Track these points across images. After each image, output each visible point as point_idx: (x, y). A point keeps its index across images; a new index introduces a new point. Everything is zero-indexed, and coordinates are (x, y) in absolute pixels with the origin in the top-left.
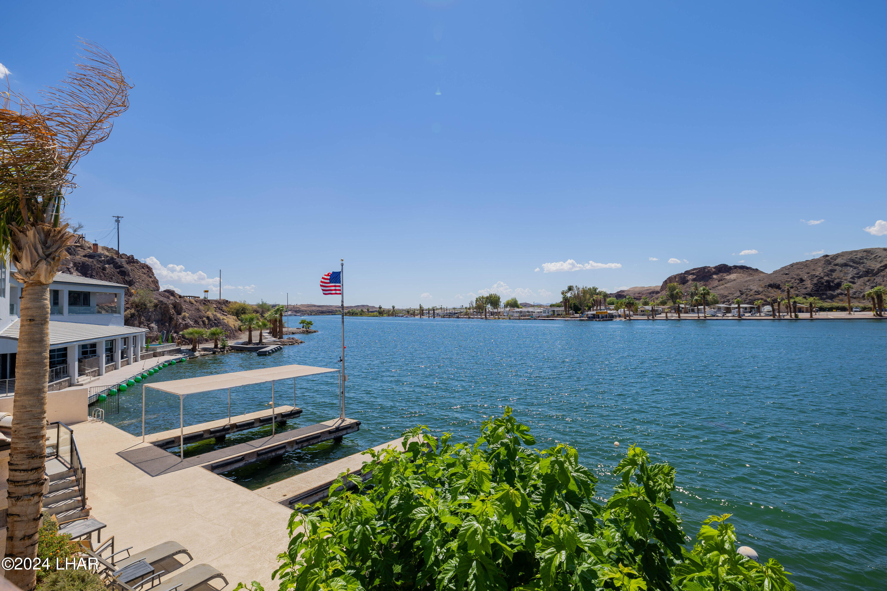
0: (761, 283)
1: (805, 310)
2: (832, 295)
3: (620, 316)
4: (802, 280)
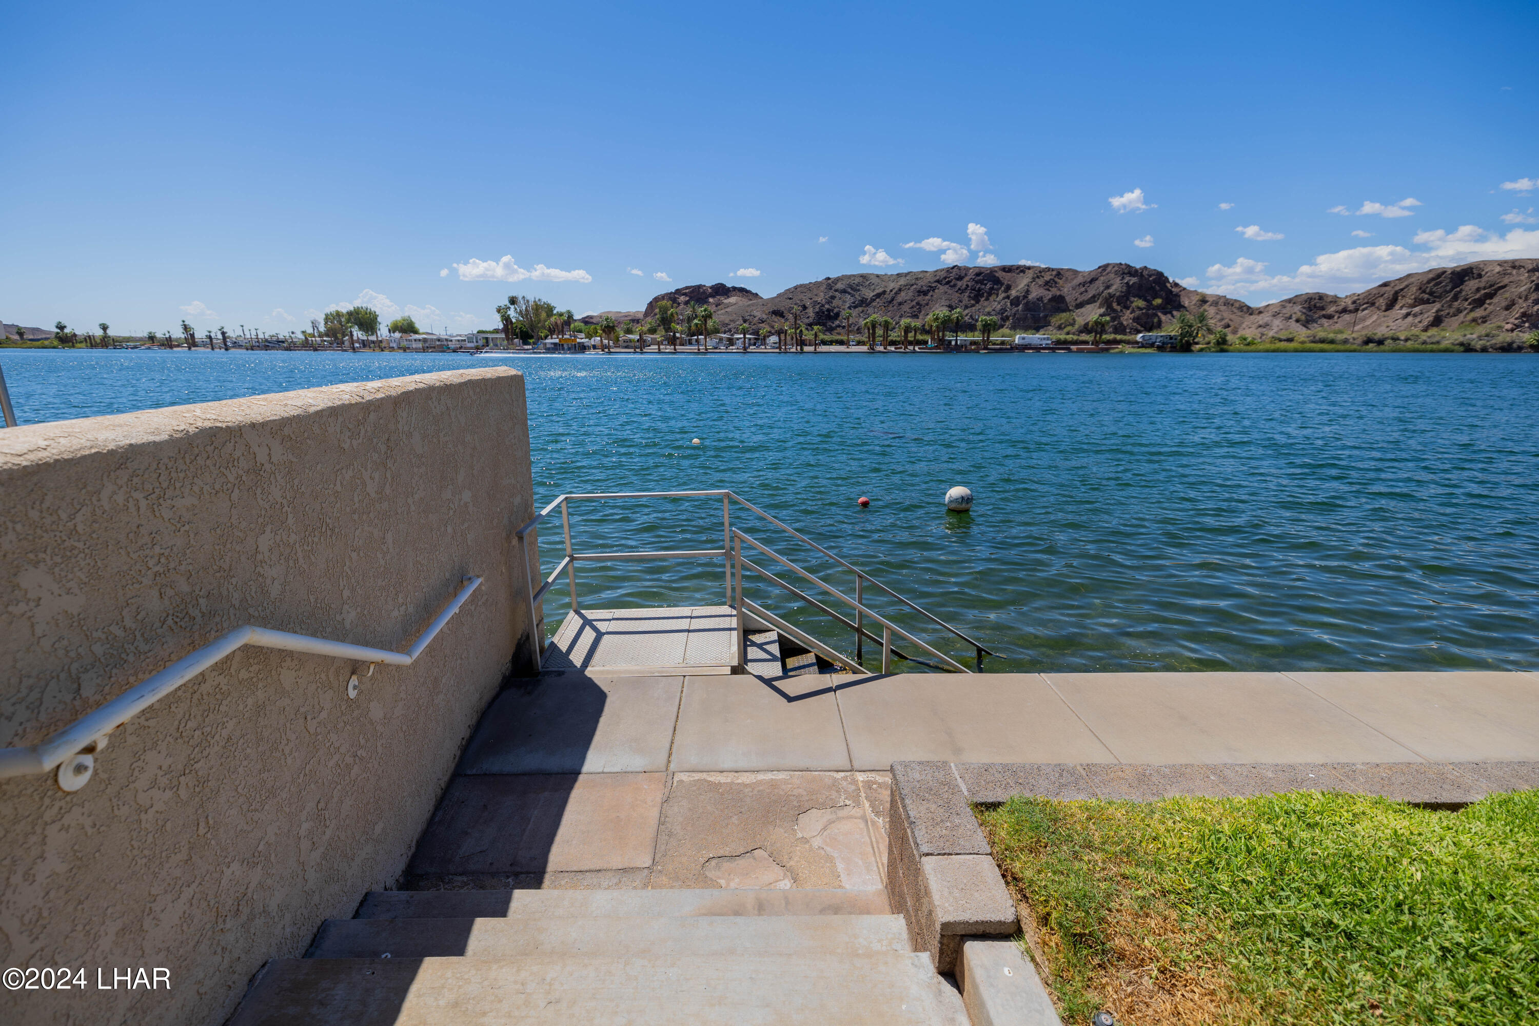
0: (763, 309)
1: (809, 342)
2: (832, 326)
3: (594, 347)
4: (805, 308)
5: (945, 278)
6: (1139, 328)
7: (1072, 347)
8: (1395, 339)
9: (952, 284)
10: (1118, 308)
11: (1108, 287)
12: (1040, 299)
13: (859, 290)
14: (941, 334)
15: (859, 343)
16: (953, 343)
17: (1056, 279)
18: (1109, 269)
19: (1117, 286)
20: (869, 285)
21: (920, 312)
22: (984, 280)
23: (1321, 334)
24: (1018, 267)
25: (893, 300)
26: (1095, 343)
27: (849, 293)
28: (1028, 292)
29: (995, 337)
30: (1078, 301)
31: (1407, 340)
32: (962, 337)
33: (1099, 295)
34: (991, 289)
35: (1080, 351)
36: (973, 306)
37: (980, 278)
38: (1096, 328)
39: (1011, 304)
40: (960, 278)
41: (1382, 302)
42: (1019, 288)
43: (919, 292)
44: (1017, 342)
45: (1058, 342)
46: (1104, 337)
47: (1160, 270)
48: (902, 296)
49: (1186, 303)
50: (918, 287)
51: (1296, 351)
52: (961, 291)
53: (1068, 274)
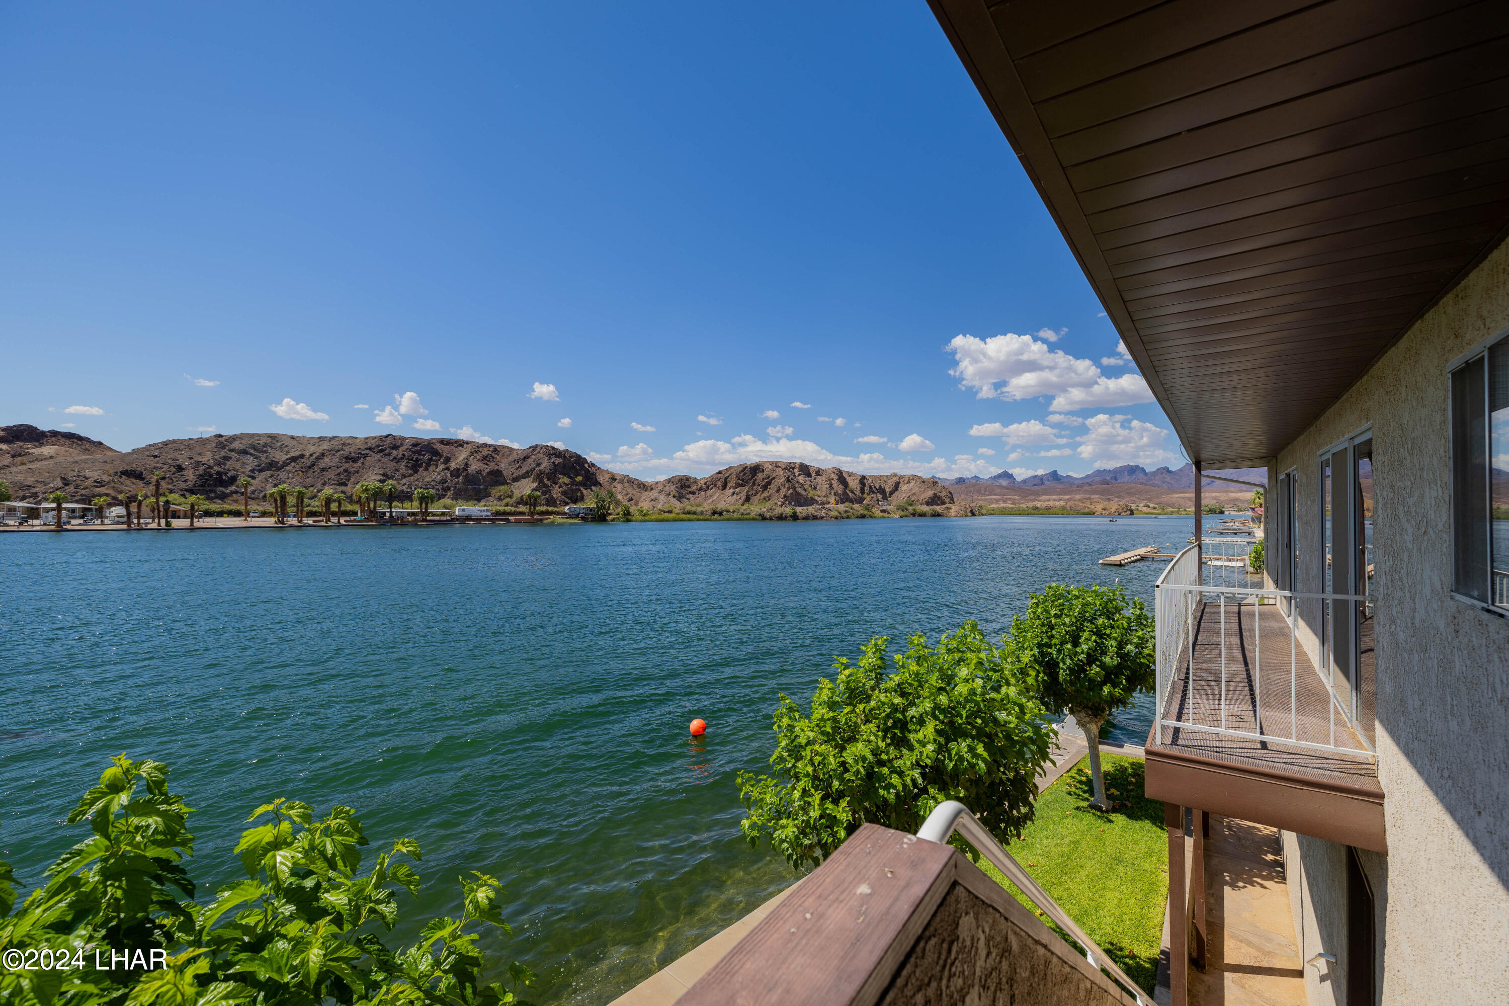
0: (108, 467)
1: (182, 514)
2: (223, 492)
4: (180, 468)
5: (378, 446)
6: (567, 500)
7: (510, 518)
8: (728, 511)
9: (386, 452)
10: (549, 483)
11: (538, 465)
12: (479, 472)
13: (266, 452)
14: (372, 505)
15: (264, 514)
16: (388, 514)
17: (493, 455)
18: (538, 450)
19: (545, 465)
20: (281, 447)
21: (349, 480)
22: (421, 451)
23: (688, 508)
24: (457, 441)
25: (313, 465)
26: (531, 514)
27: (252, 455)
28: (467, 465)
29: (436, 508)
30: (515, 476)
31: (734, 512)
32: (398, 509)
33: (532, 471)
34: (431, 460)
35: (518, 522)
36: (411, 475)
37: (418, 448)
38: (531, 501)
39: (451, 475)
40: (395, 447)
41: (719, 484)
42: (459, 460)
43: (347, 458)
44: (457, 513)
45: (498, 513)
46: (537, 508)
47: (579, 452)
48: (326, 462)
49: (601, 480)
50: (346, 454)
51: (675, 520)
52: (398, 460)
53: (504, 450)
